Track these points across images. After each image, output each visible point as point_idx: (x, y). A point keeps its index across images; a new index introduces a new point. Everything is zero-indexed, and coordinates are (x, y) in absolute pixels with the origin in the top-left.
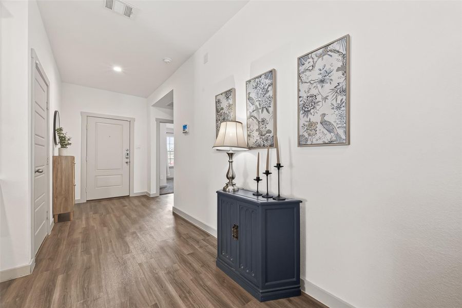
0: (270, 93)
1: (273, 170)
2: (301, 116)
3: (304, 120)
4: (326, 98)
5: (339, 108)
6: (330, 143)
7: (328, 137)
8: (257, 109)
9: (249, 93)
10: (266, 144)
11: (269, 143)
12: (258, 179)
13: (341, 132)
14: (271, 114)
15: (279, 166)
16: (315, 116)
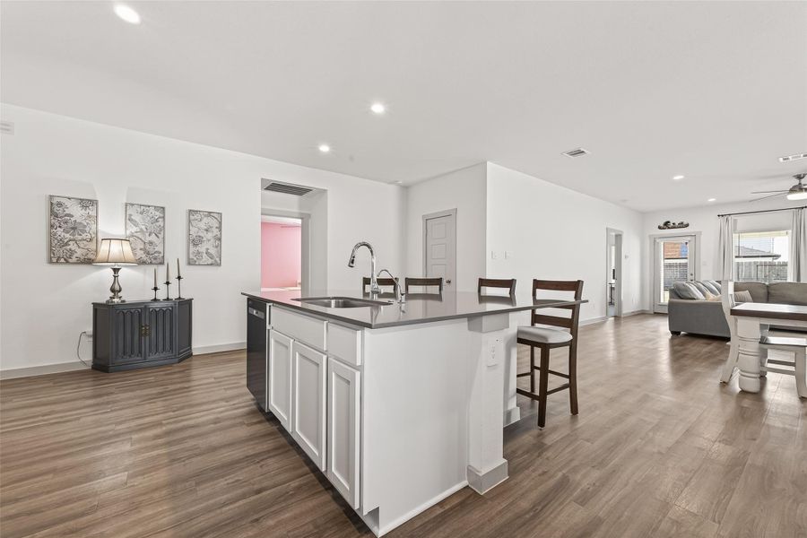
0: (161, 223)
1: (173, 280)
2: (191, 246)
3: (192, 249)
4: (209, 240)
5: (217, 247)
6: (211, 264)
7: (210, 261)
8: (141, 231)
9: (130, 215)
10: (154, 262)
11: (159, 261)
12: (156, 289)
13: (218, 259)
14: (161, 239)
15: (179, 278)
16: (202, 248)
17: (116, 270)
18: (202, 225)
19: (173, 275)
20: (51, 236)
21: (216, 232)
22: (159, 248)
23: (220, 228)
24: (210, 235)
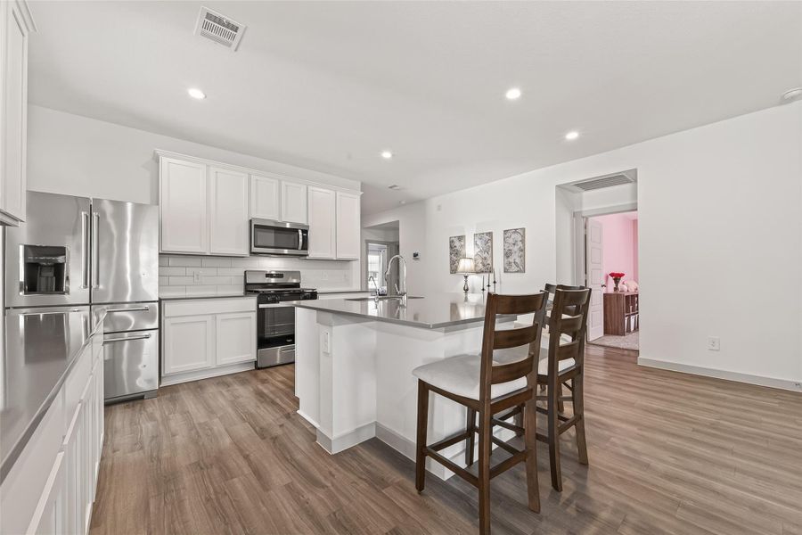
0: (489, 244)
2: (506, 258)
3: (506, 260)
4: (516, 252)
5: (521, 257)
6: (518, 272)
7: (517, 269)
8: (481, 251)
9: (476, 241)
10: (487, 271)
11: (489, 270)
12: (483, 290)
13: (521, 267)
14: (490, 255)
15: (495, 282)
16: (511, 260)
17: (466, 277)
18: (511, 241)
19: (491, 280)
20: (451, 258)
21: (520, 244)
22: (489, 262)
23: (523, 241)
24: (515, 248)
